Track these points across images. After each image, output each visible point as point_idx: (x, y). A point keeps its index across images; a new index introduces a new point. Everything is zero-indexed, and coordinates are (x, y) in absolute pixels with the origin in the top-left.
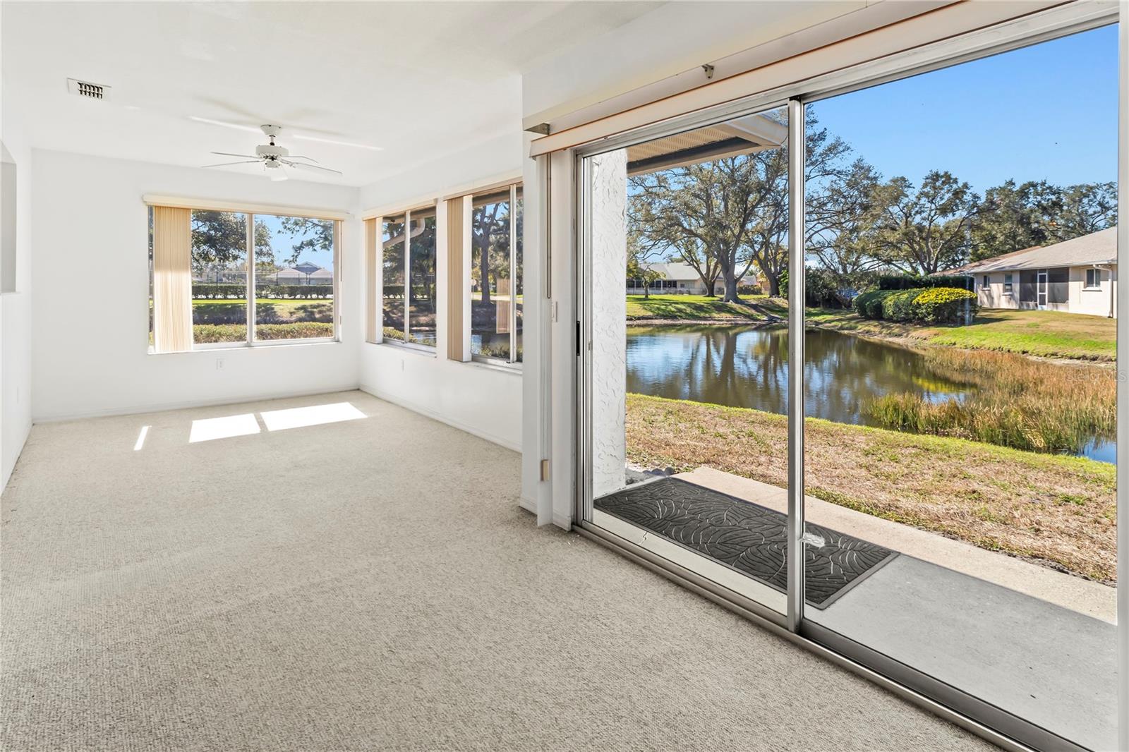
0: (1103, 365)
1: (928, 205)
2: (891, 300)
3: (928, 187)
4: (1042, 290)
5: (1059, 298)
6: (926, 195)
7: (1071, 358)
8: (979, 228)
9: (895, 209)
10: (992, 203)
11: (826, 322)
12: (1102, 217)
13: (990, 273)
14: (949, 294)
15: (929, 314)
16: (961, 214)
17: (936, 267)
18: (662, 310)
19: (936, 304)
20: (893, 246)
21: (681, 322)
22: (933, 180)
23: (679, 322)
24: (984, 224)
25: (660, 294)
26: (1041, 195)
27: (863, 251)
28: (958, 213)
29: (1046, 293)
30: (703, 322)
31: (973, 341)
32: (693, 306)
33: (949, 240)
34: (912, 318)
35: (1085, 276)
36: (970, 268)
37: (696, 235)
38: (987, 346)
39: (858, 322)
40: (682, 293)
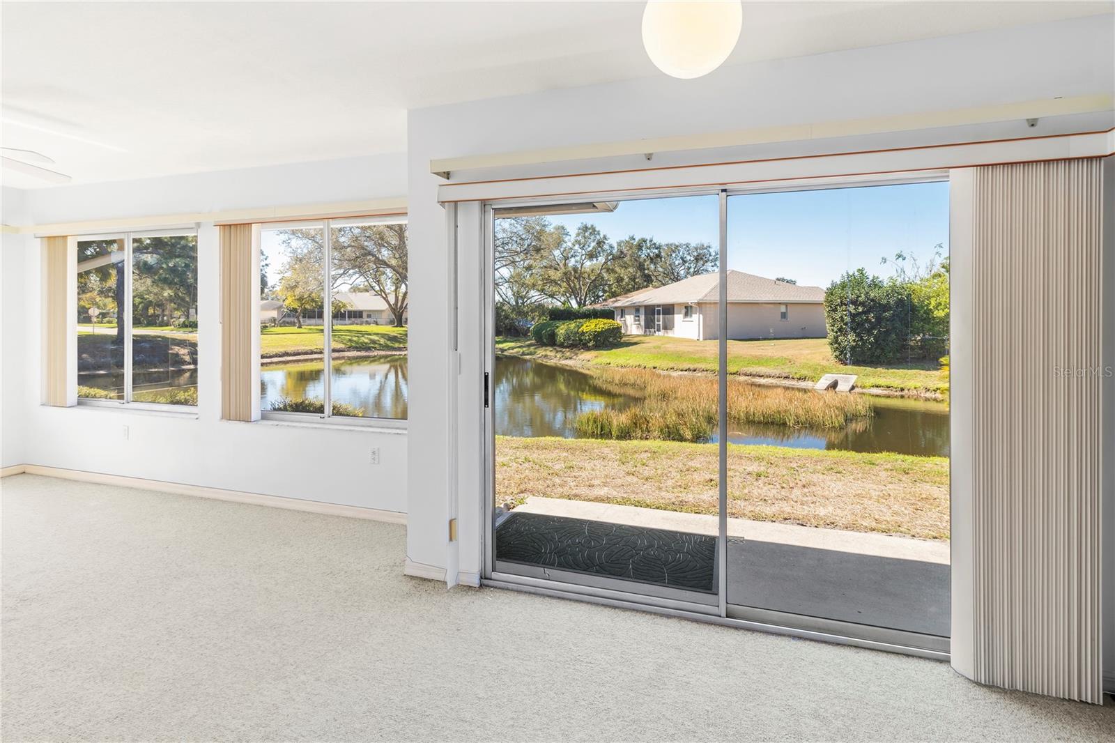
0: (699, 374)
1: (580, 250)
2: (562, 329)
3: (580, 237)
4: (658, 321)
5: (668, 327)
6: (579, 242)
7: (682, 370)
8: (613, 271)
9: (557, 253)
10: (622, 252)
11: (509, 349)
12: (683, 267)
13: (625, 307)
14: (604, 324)
15: (591, 341)
16: (602, 259)
17: (585, 301)
18: (355, 341)
19: (595, 332)
20: (555, 283)
21: (376, 354)
22: (584, 231)
23: (373, 354)
24: (617, 269)
25: (345, 325)
26: (649, 249)
27: (534, 286)
28: (599, 258)
29: (661, 323)
30: (398, 353)
31: (621, 361)
32: (386, 337)
33: (595, 280)
34: (578, 343)
35: (684, 311)
36: (611, 304)
37: (388, 266)
38: (631, 364)
39: (536, 348)
40: (368, 323)
